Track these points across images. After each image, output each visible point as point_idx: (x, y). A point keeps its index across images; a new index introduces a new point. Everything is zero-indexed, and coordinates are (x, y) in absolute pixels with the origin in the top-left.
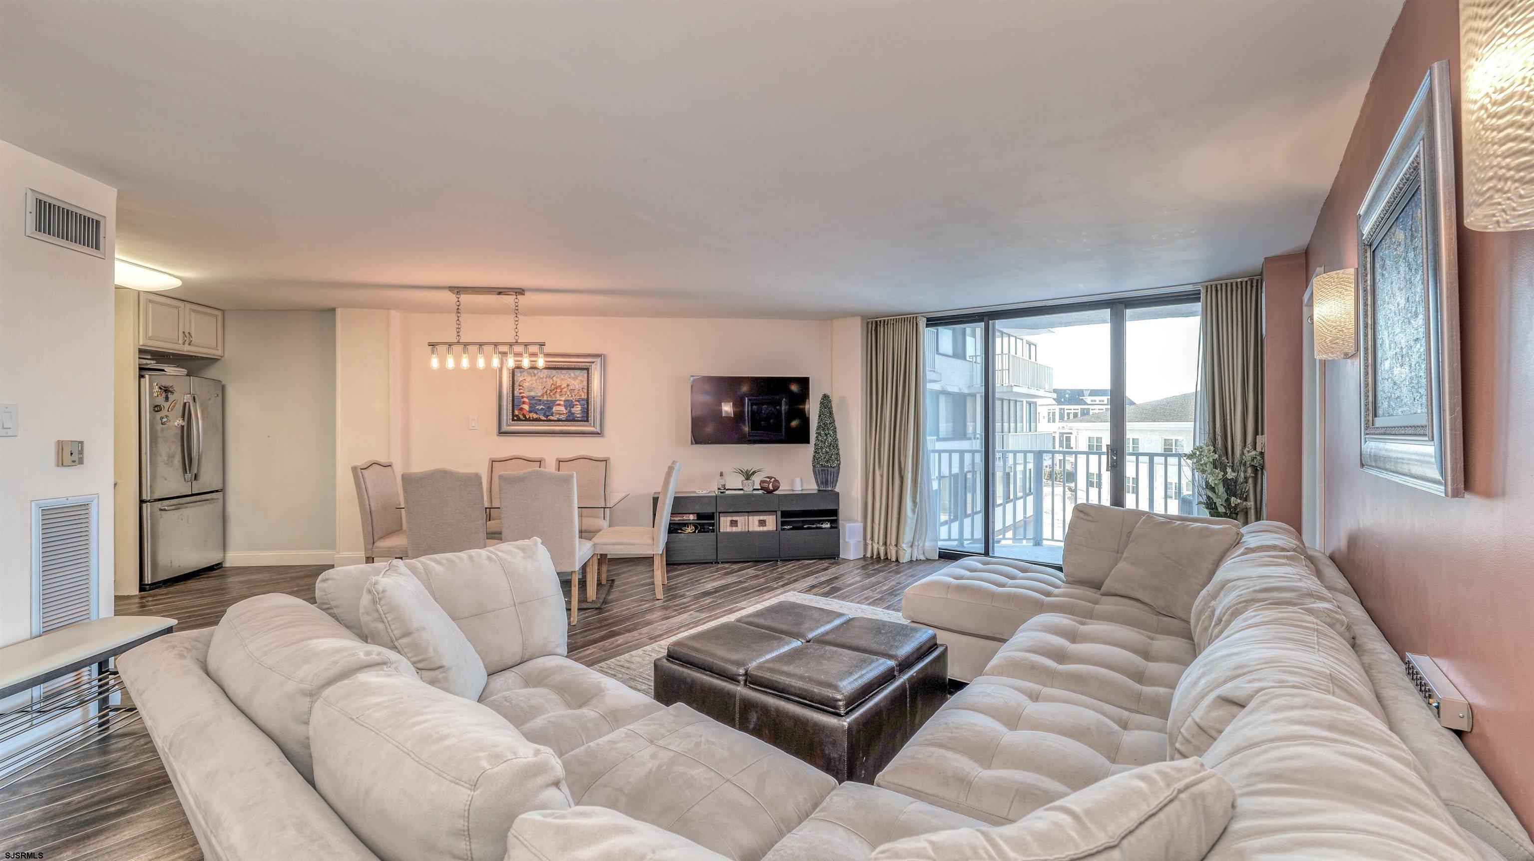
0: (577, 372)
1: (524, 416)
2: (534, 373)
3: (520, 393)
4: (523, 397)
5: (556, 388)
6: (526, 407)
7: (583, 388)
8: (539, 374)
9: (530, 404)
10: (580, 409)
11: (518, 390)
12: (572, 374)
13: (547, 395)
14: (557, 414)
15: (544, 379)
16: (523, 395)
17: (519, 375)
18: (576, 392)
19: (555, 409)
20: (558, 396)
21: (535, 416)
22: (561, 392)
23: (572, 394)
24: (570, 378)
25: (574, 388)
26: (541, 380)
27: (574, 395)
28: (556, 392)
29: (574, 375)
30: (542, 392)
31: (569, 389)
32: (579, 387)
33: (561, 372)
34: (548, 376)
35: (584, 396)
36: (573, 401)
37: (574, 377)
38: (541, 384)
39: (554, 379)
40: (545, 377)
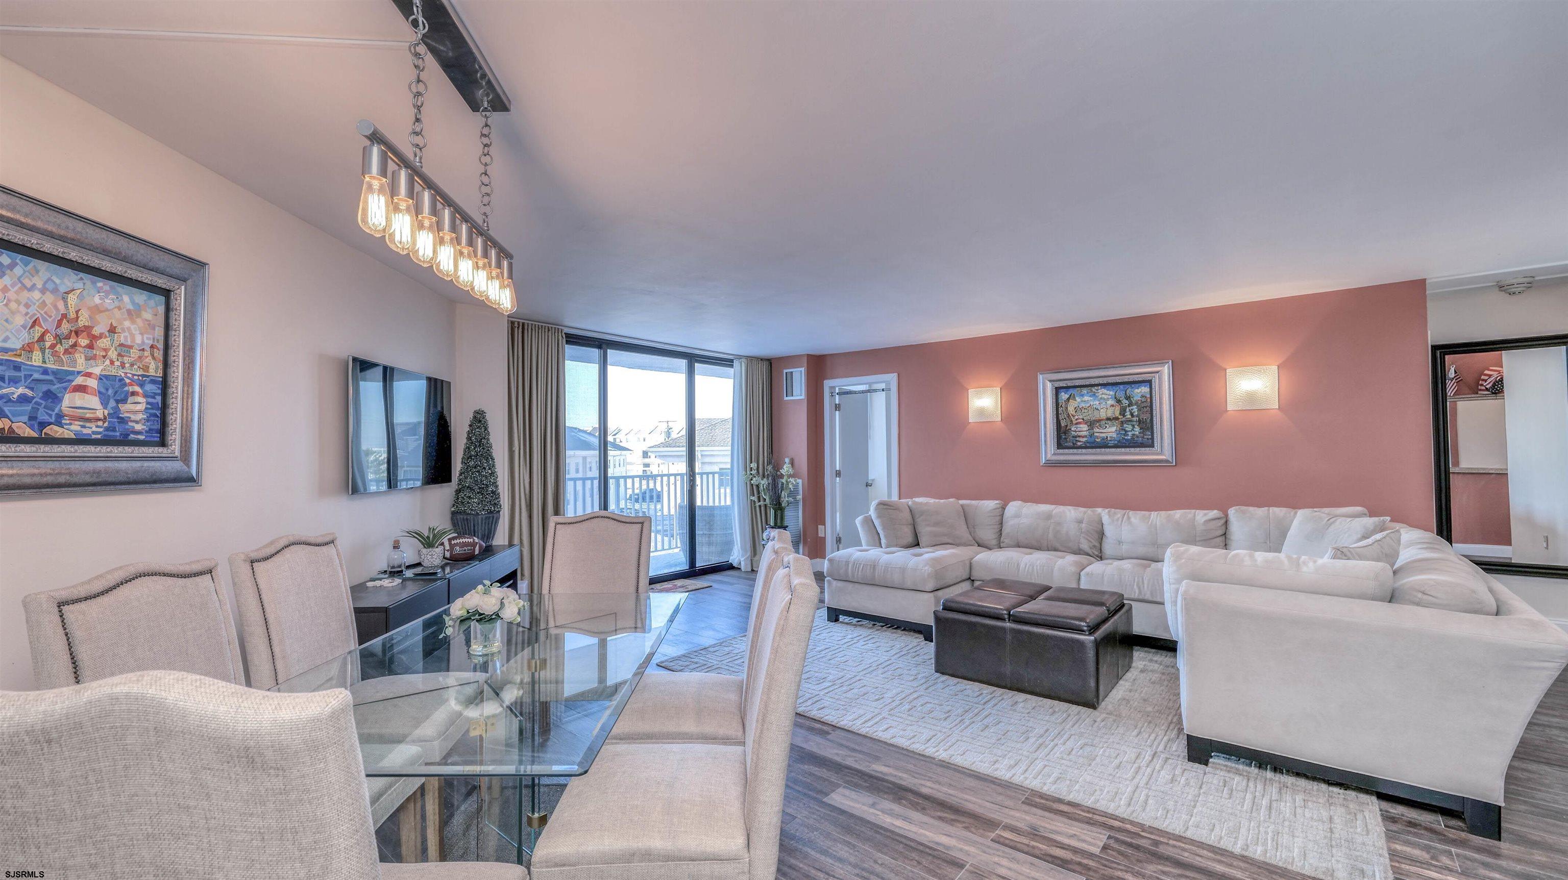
0: (141, 297)
5: (77, 333)
7: (152, 347)
8: (18, 270)
10: (142, 407)
12: (126, 299)
13: (43, 353)
14: (73, 418)
15: (36, 295)
18: (135, 354)
19: (70, 401)
20: (80, 360)
22: (90, 346)
23: (126, 359)
24: (119, 308)
25: (129, 343)
26: (25, 294)
27: (132, 365)
28: (75, 345)
29: (133, 302)
30: (24, 337)
31: (116, 343)
32: (143, 342)
33: (94, 283)
34: (50, 286)
35: (156, 372)
36: (128, 381)
37: (131, 307)
38: (23, 309)
39: (70, 302)
40: (39, 286)
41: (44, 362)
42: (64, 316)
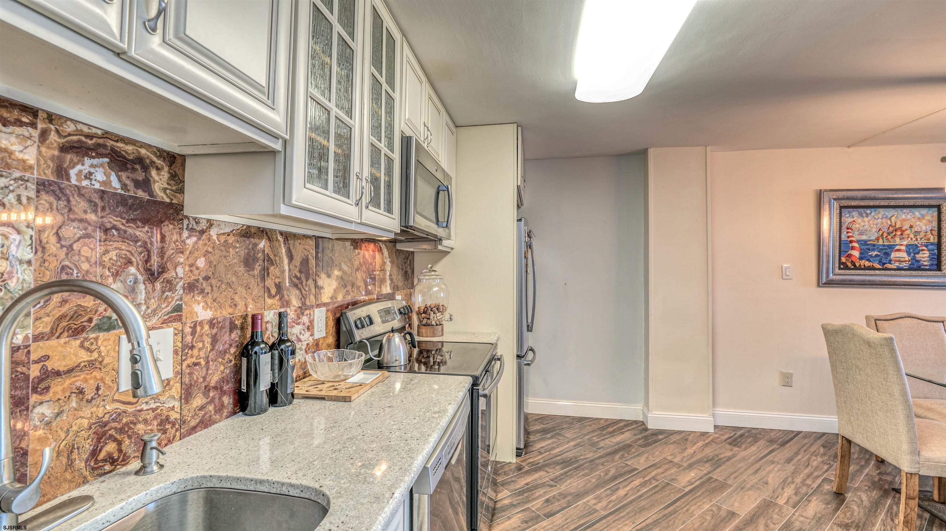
0: (924, 211)
1: (853, 263)
2: (866, 213)
3: (848, 237)
4: (851, 242)
5: (896, 231)
6: (856, 253)
7: (931, 230)
8: (873, 214)
9: (861, 249)
10: (927, 255)
11: (845, 233)
12: (917, 213)
13: (883, 239)
14: (896, 261)
15: (880, 220)
16: (852, 239)
17: (848, 215)
18: (922, 234)
19: (893, 255)
20: (898, 240)
21: (867, 264)
22: (902, 234)
23: (918, 237)
24: (914, 218)
25: (919, 230)
26: (876, 221)
27: (921, 239)
28: (895, 235)
29: (920, 214)
30: (876, 235)
31: (913, 231)
32: (926, 229)
33: (902, 211)
34: (885, 216)
35: (934, 240)
36: (919, 245)
37: (920, 216)
38: (875, 226)
39: (892, 220)
40: (881, 217)
41: (884, 242)
42: (890, 225)
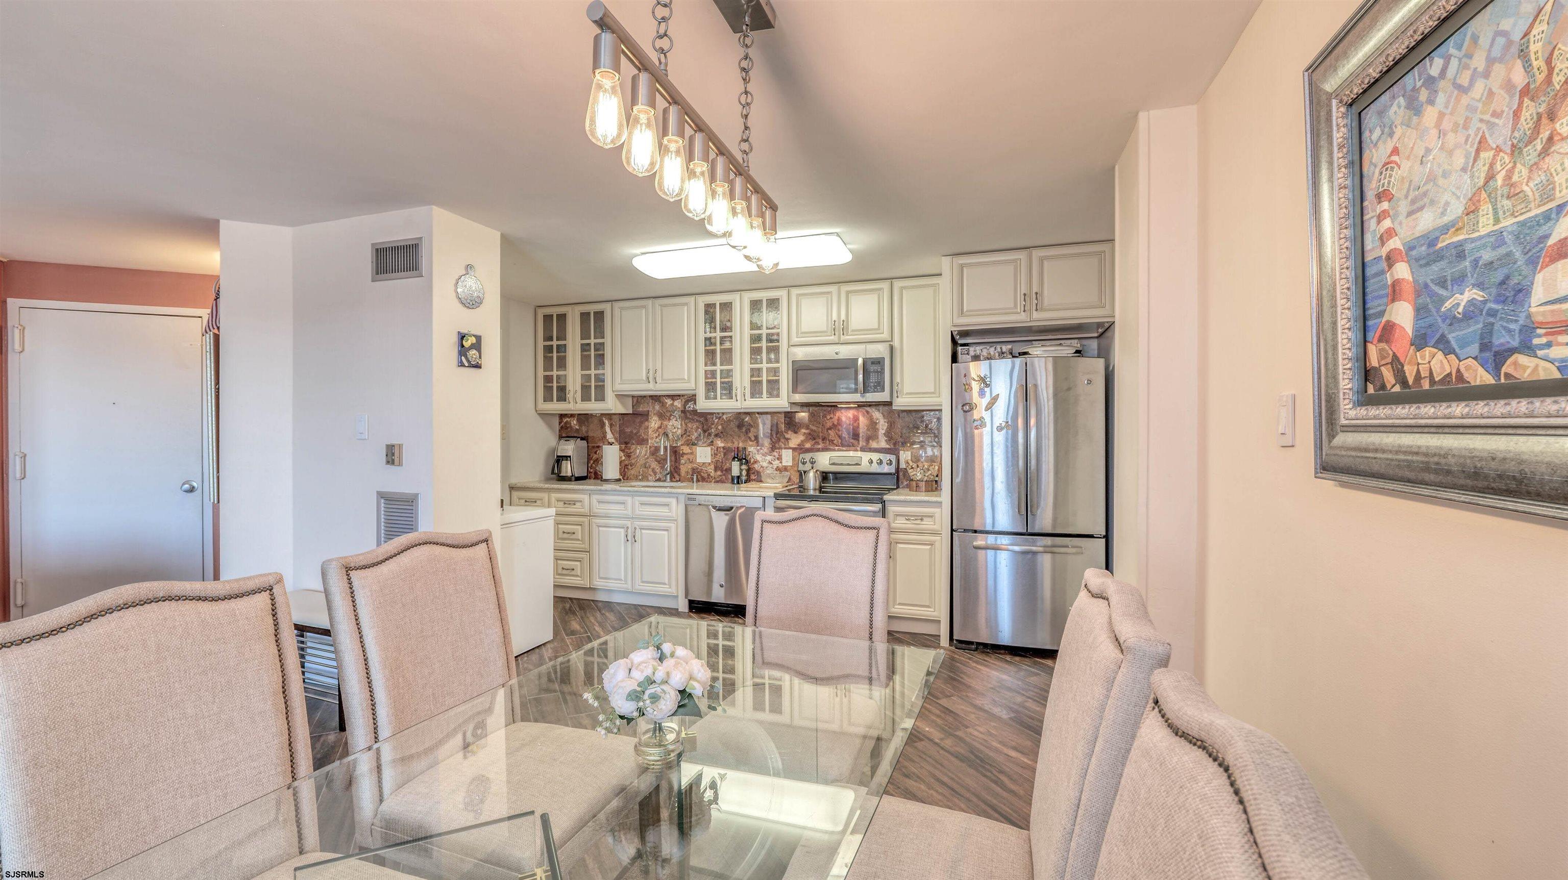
1: (1399, 368)
4: (1390, 261)
5: (1551, 113)
6: (1405, 315)
8: (1453, 68)
15: (1478, 89)
17: (1377, 134)
19: (1545, 288)
26: (1464, 102)
28: (1549, 146)
34: (1498, 48)
39: (1532, 50)
40: (1481, 66)
41: (1497, 221)
42: (1525, 92)
